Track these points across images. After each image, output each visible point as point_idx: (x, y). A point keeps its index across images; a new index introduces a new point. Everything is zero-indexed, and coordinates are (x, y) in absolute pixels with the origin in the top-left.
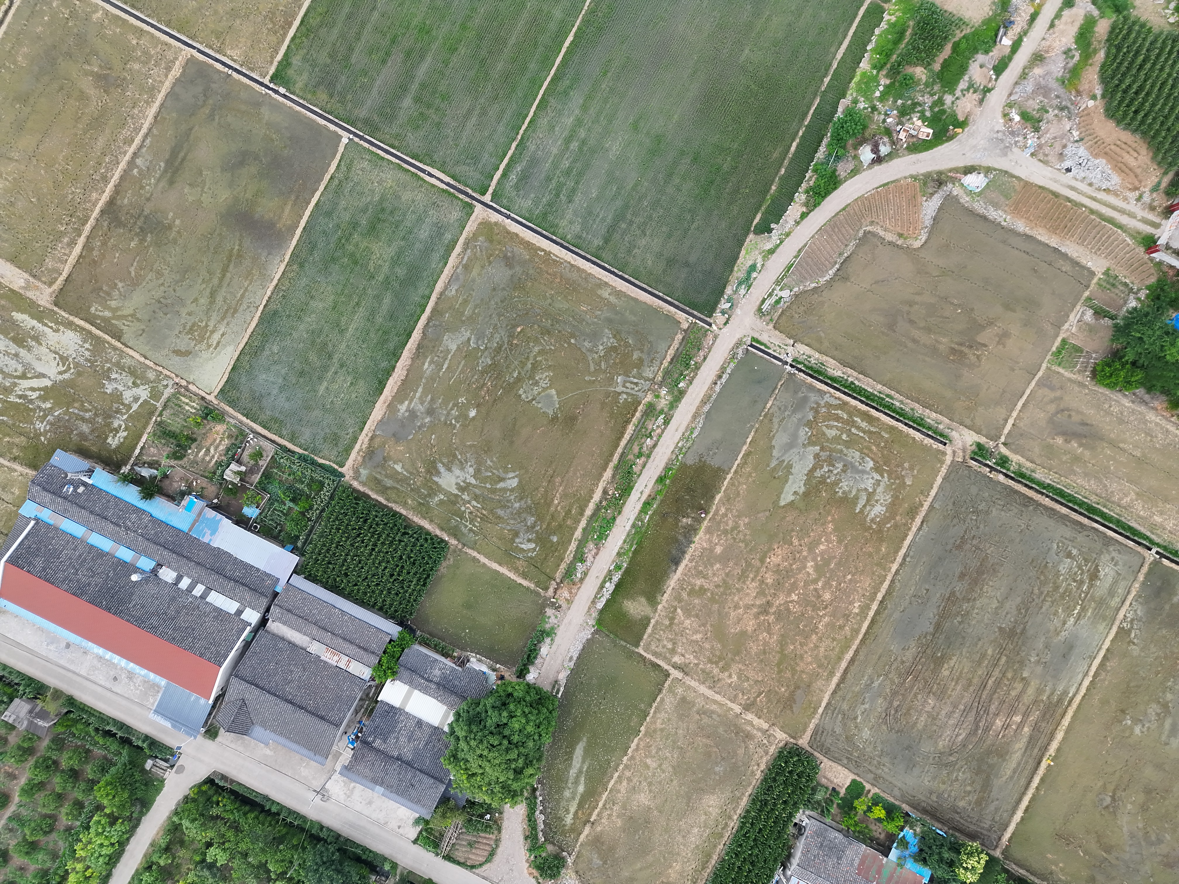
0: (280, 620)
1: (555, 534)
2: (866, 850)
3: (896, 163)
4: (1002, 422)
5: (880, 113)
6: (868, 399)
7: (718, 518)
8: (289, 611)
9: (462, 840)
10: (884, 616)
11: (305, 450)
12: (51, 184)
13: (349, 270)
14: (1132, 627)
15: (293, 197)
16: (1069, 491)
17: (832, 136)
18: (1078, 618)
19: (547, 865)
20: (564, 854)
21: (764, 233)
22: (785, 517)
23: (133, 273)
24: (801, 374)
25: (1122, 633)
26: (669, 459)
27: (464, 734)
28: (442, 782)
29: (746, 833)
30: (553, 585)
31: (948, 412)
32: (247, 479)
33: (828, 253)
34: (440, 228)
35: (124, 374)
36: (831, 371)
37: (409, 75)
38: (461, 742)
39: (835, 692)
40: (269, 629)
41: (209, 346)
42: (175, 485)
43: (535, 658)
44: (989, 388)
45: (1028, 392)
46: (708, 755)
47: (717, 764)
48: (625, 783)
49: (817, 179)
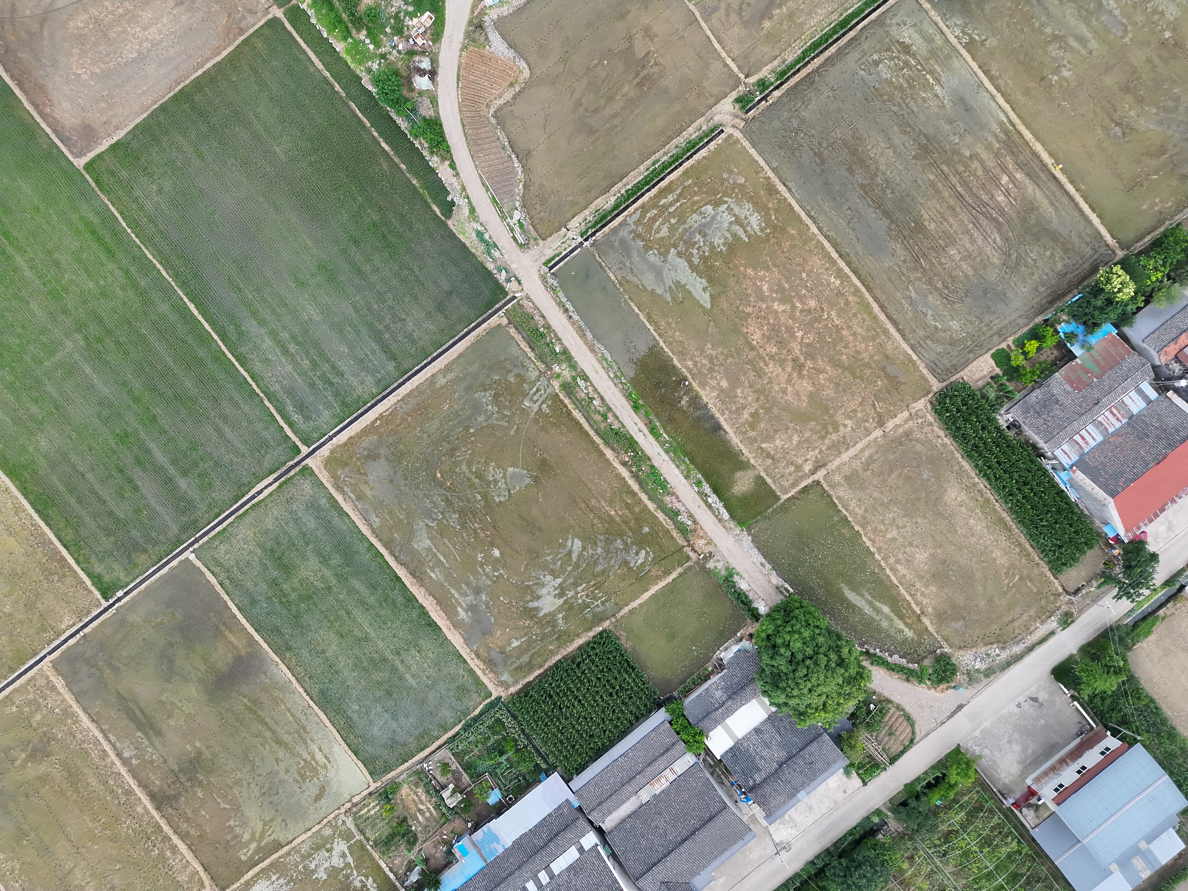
0: (604, 816)
1: (642, 527)
2: (1060, 374)
3: (441, 59)
4: (726, 70)
5: (390, 53)
6: (648, 183)
7: (695, 371)
8: (600, 804)
9: (883, 739)
10: (854, 259)
11: (461, 721)
12: (111, 844)
13: (313, 607)
14: (970, 35)
15: (223, 628)
16: (817, 37)
17: (391, 107)
18: (938, 81)
19: (941, 672)
20: (938, 651)
21: (452, 210)
22: (722, 310)
23: (226, 806)
24: (598, 234)
25: (970, 46)
26: (621, 392)
27: (783, 696)
28: (819, 735)
29: (995, 477)
30: (688, 550)
31: (695, 115)
32: (463, 787)
33: (497, 159)
34: (312, 505)
35: (315, 856)
36: (607, 205)
37: (159, 470)
38: (790, 703)
39: (904, 337)
40: (609, 830)
41: (325, 767)
42: (438, 855)
43: (747, 597)
44: (689, 68)
45: (709, 33)
46: (908, 478)
47: (920, 474)
48: (899, 567)
49: (424, 138)
